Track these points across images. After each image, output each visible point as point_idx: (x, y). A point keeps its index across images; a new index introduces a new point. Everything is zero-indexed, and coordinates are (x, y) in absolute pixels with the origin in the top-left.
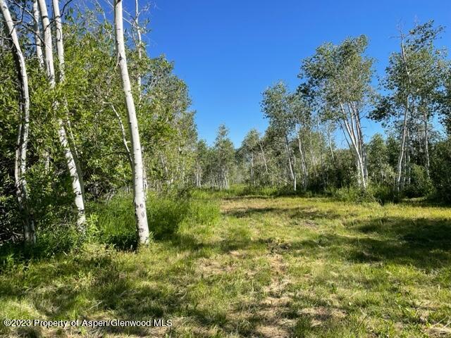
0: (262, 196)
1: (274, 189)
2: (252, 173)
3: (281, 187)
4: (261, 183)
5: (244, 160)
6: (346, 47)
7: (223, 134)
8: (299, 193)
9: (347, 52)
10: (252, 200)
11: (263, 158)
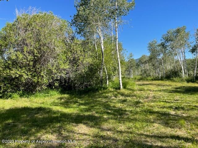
0: (147, 80)
1: (152, 78)
2: (143, 72)
3: (155, 77)
4: (147, 76)
5: (140, 67)
6: (178, 30)
7: (131, 56)
8: (162, 79)
9: (178, 31)
10: (144, 82)
11: (148, 66)
